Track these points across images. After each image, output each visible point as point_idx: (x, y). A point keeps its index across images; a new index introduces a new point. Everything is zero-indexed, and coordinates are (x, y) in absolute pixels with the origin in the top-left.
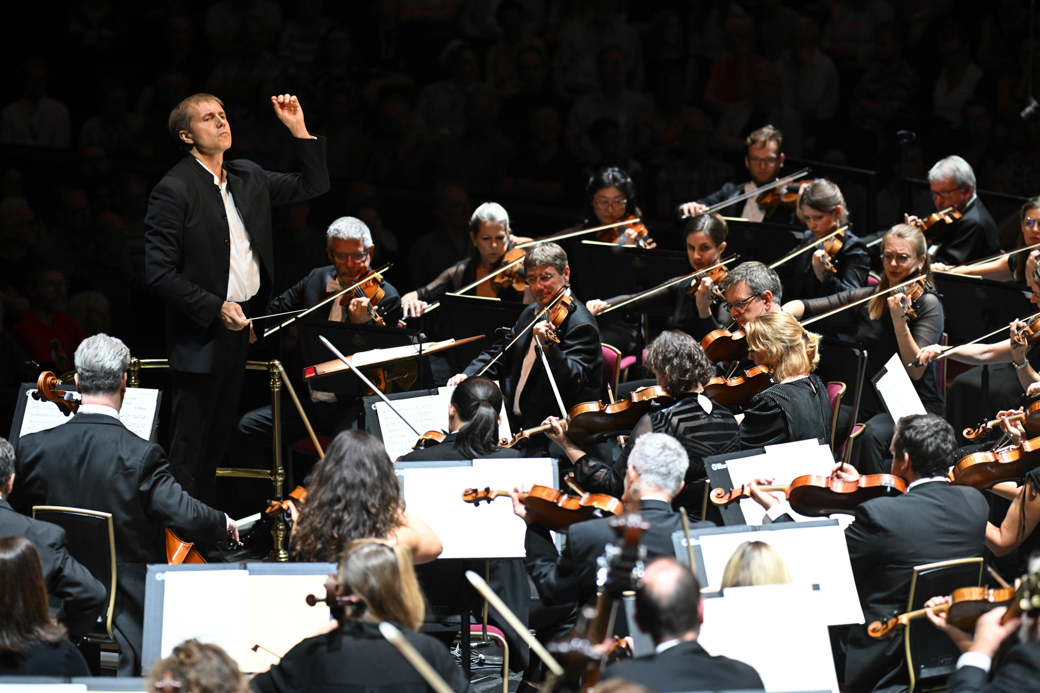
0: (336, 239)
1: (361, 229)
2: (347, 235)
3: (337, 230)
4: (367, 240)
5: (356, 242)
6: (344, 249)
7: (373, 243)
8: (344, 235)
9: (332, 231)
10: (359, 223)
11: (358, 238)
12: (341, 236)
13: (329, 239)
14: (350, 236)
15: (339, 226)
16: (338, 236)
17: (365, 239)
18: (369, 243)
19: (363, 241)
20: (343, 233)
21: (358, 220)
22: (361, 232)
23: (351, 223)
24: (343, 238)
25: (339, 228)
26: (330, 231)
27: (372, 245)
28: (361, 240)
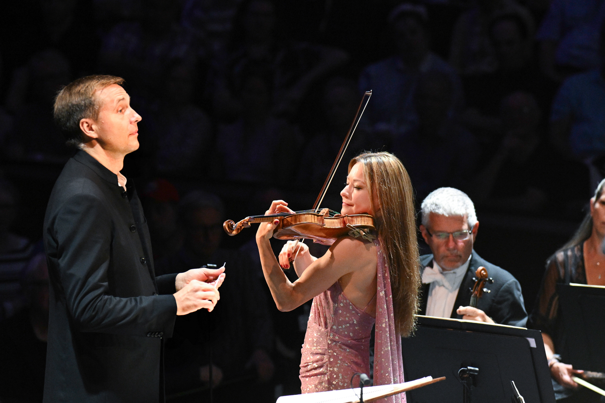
0: (433, 215)
1: (464, 203)
2: (448, 211)
3: (436, 205)
4: (471, 216)
5: (460, 219)
6: (445, 227)
7: (478, 219)
8: (445, 210)
9: (428, 205)
10: (461, 195)
11: (462, 214)
12: (440, 211)
13: (425, 215)
14: (453, 212)
15: (438, 199)
16: (437, 211)
17: (469, 215)
18: (474, 220)
19: (467, 217)
20: (443, 208)
21: (459, 192)
22: (465, 206)
23: (451, 195)
24: (443, 215)
25: (438, 202)
26: (426, 205)
27: (477, 222)
28: (465, 217)
